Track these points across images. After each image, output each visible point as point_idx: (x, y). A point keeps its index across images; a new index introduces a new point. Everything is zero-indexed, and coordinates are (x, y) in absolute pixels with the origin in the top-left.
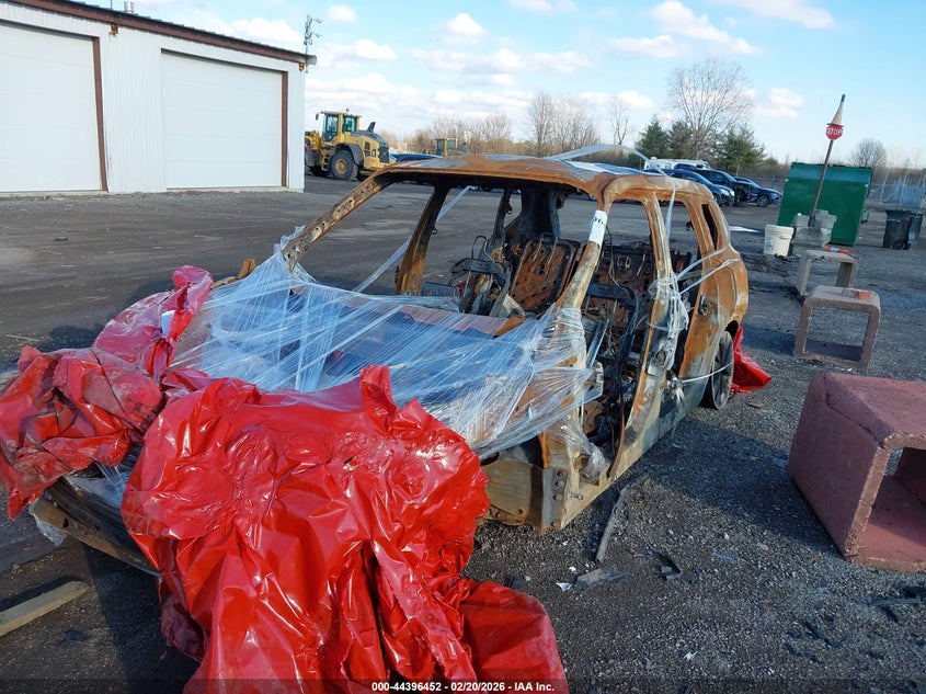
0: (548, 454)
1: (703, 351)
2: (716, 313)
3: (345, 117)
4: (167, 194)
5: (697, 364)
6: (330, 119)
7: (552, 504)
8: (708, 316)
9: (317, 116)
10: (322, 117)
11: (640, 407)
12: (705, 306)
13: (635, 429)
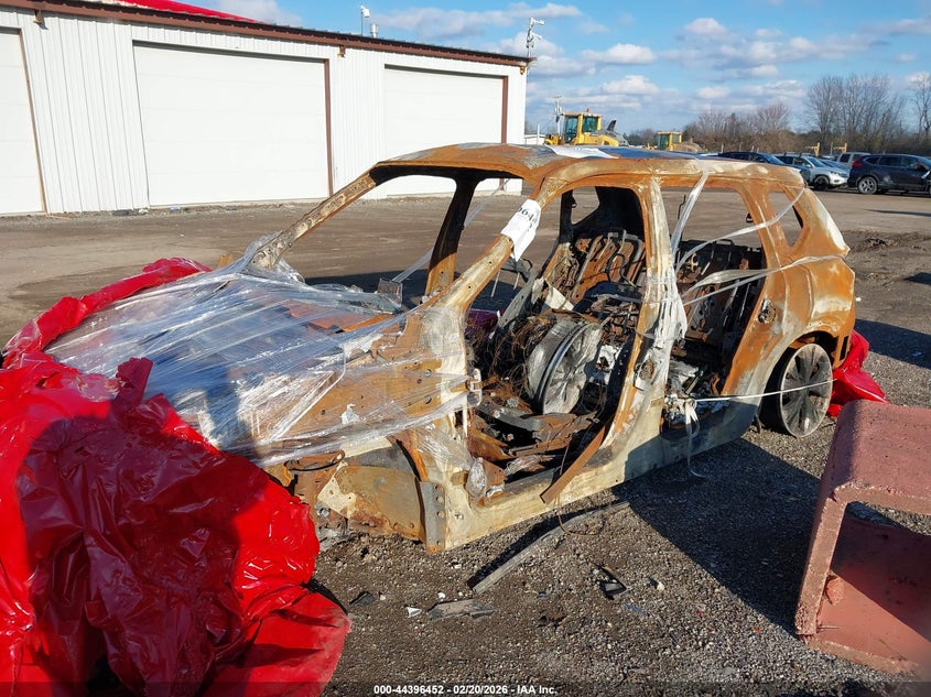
0: (423, 465)
1: (753, 367)
2: (780, 320)
3: (585, 118)
4: (387, 200)
5: (745, 380)
6: (570, 120)
7: (436, 520)
8: (770, 325)
9: (558, 118)
10: (562, 119)
11: (624, 425)
12: (766, 311)
13: (614, 450)
